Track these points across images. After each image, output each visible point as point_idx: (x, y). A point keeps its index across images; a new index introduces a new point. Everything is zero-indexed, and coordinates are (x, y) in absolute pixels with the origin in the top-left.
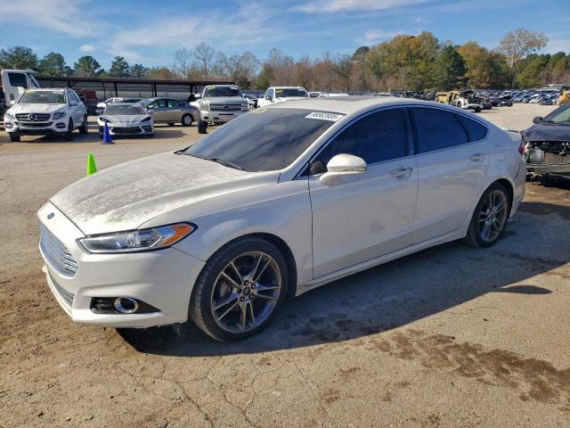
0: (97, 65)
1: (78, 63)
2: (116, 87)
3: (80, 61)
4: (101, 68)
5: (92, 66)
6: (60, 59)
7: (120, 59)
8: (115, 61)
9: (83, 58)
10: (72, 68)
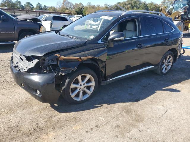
0: (32, 5)
1: (25, 4)
2: (39, 13)
3: (26, 3)
4: (33, 6)
5: (30, 5)
6: (20, 2)
7: (39, 4)
8: (38, 4)
9: (27, 3)
10: (24, 6)
